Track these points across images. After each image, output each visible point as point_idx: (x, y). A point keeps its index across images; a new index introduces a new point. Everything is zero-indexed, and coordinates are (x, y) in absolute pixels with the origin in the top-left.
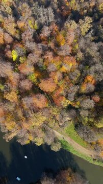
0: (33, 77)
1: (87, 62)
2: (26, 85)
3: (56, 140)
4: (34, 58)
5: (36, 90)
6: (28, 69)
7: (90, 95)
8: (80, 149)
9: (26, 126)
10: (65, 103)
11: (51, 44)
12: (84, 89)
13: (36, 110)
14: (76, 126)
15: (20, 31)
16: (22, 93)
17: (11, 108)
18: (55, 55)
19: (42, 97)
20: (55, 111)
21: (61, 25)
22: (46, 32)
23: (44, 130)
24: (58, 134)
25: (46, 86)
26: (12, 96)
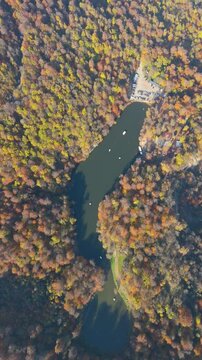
0: (133, 220)
1: (161, 242)
2: (126, 220)
3: (111, 254)
4: (141, 214)
5: (127, 227)
6: (134, 216)
7: (146, 255)
8: (116, 269)
9: (108, 234)
10: (132, 245)
11: (155, 217)
12: (147, 250)
13: (118, 234)
14: (126, 260)
15: (150, 197)
16: (121, 222)
17: (110, 221)
18: (152, 223)
19: (126, 232)
20: (124, 244)
21: (171, 213)
22: (160, 209)
23: (112, 245)
24: (115, 253)
25: (133, 230)
26: (116, 218)
